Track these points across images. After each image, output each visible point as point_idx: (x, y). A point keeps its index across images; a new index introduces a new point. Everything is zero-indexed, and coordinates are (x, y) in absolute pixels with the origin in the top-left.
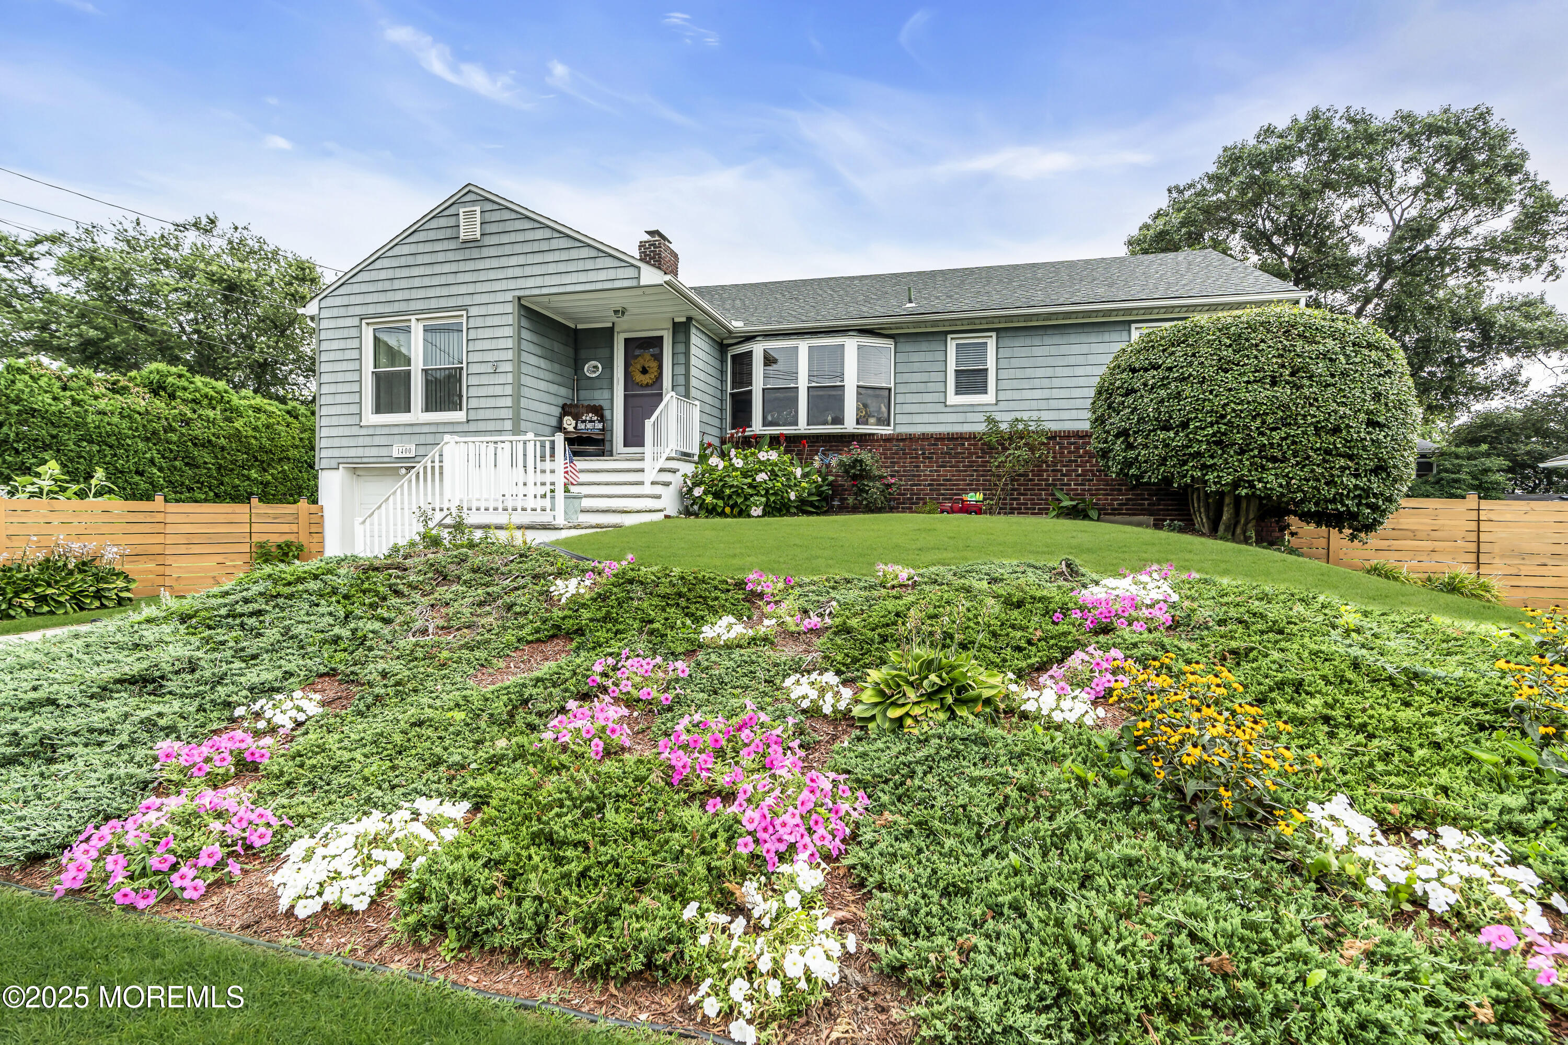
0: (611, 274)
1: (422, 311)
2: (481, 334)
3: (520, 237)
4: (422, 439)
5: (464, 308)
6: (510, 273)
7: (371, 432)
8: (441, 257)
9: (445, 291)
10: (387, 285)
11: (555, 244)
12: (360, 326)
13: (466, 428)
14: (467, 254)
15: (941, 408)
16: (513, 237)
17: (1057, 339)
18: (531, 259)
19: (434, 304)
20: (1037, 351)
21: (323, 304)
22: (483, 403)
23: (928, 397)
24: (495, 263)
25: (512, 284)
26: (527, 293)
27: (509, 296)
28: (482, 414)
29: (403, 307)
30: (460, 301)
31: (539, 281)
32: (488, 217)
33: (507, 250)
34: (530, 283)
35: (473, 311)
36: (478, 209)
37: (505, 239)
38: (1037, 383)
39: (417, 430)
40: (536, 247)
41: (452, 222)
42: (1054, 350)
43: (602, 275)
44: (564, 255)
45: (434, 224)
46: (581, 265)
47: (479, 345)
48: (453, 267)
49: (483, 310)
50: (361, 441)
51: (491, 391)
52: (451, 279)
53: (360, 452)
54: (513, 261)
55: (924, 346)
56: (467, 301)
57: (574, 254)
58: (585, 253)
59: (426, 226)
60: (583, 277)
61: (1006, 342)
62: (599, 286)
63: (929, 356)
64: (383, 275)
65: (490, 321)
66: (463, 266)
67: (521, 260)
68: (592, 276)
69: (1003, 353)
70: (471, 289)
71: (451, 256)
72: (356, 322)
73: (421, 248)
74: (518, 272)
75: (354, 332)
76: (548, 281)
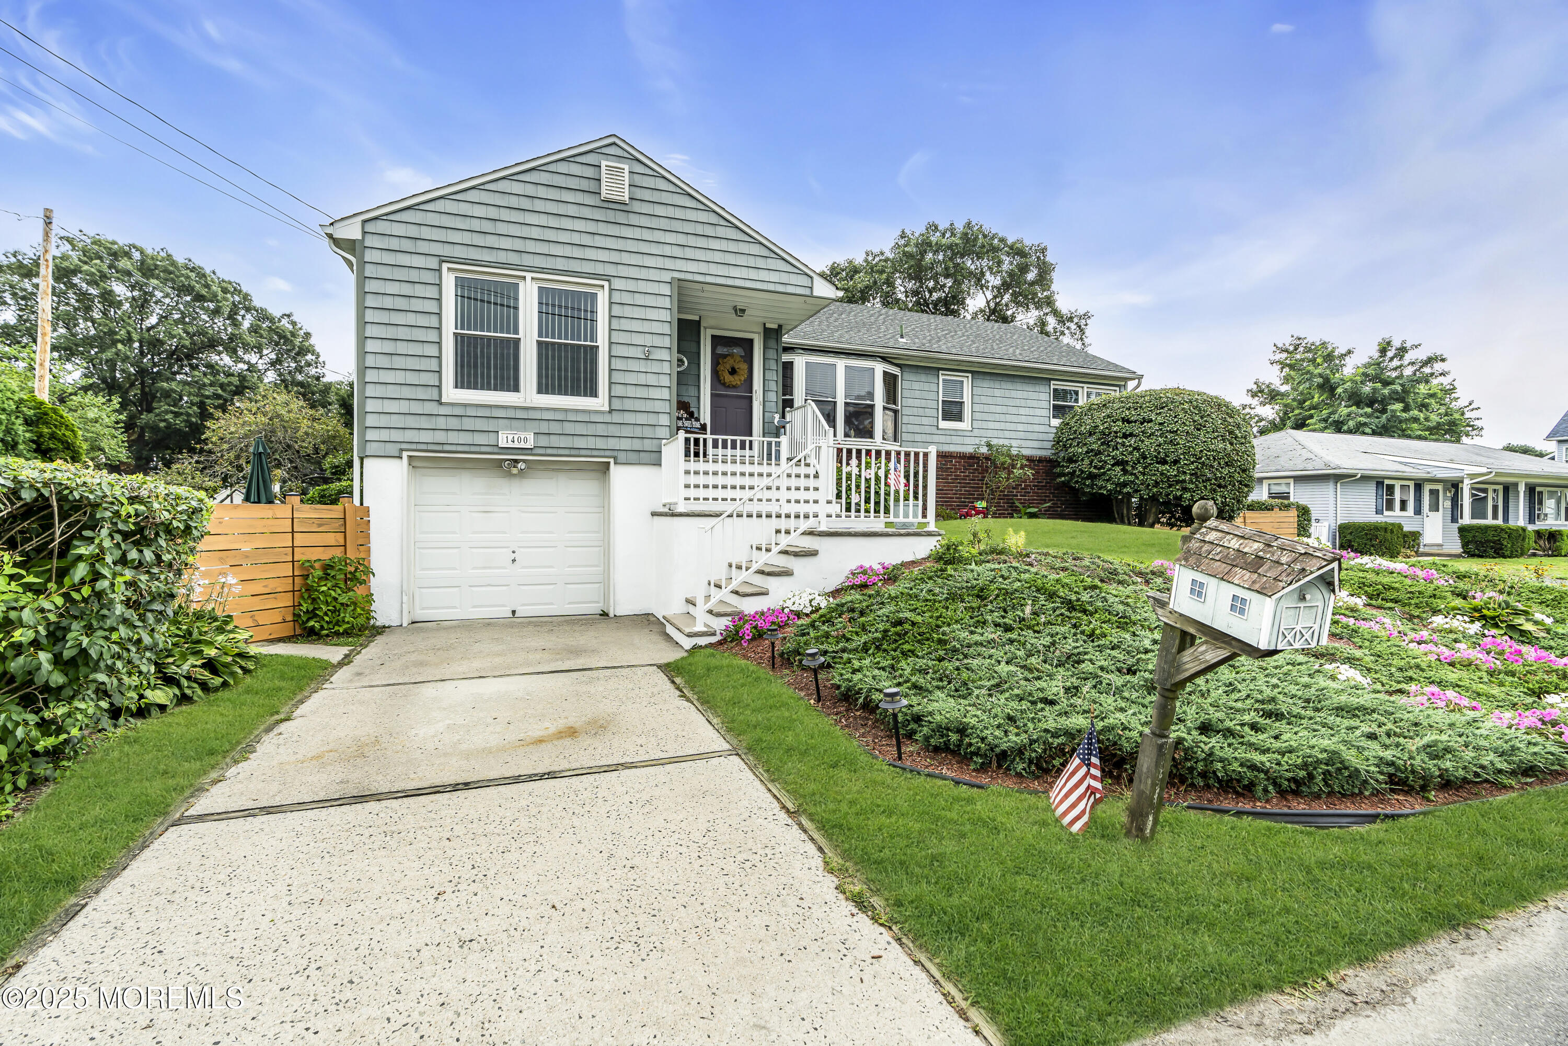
0: (784, 278)
1: (542, 270)
2: (628, 312)
3: (679, 213)
4: (544, 427)
5: (608, 278)
6: (668, 250)
7: (458, 411)
8: (572, 210)
9: (577, 253)
10: (487, 226)
11: (721, 232)
12: (439, 271)
13: (608, 418)
14: (611, 216)
15: (934, 430)
16: (670, 212)
17: (1009, 385)
18: (692, 241)
19: (560, 264)
20: (998, 393)
21: (370, 227)
22: (631, 392)
23: (925, 421)
24: (647, 235)
25: (669, 264)
26: (689, 277)
27: (667, 277)
28: (628, 404)
29: (513, 258)
30: (599, 269)
31: (703, 268)
32: (638, 180)
33: (663, 223)
34: (692, 267)
35: (618, 284)
36: (626, 167)
37: (660, 210)
38: (997, 417)
39: (537, 415)
40: (700, 229)
41: (589, 172)
42: (1007, 393)
43: (774, 277)
44: (732, 247)
45: (563, 168)
46: (751, 262)
47: (626, 325)
48: (591, 227)
49: (631, 285)
50: (441, 423)
51: (642, 379)
52: (586, 240)
53: (440, 437)
54: (670, 238)
55: (923, 377)
56: (610, 270)
57: (744, 248)
58: (755, 249)
59: (552, 168)
60: (753, 274)
61: (978, 383)
62: (771, 287)
63: (926, 386)
64: (479, 211)
65: (640, 300)
66: (602, 228)
67: (681, 239)
68: (763, 275)
69: (977, 391)
70: (615, 257)
71: (586, 212)
72: (433, 263)
73: (542, 192)
74: (677, 252)
75: (429, 277)
76: (713, 269)
